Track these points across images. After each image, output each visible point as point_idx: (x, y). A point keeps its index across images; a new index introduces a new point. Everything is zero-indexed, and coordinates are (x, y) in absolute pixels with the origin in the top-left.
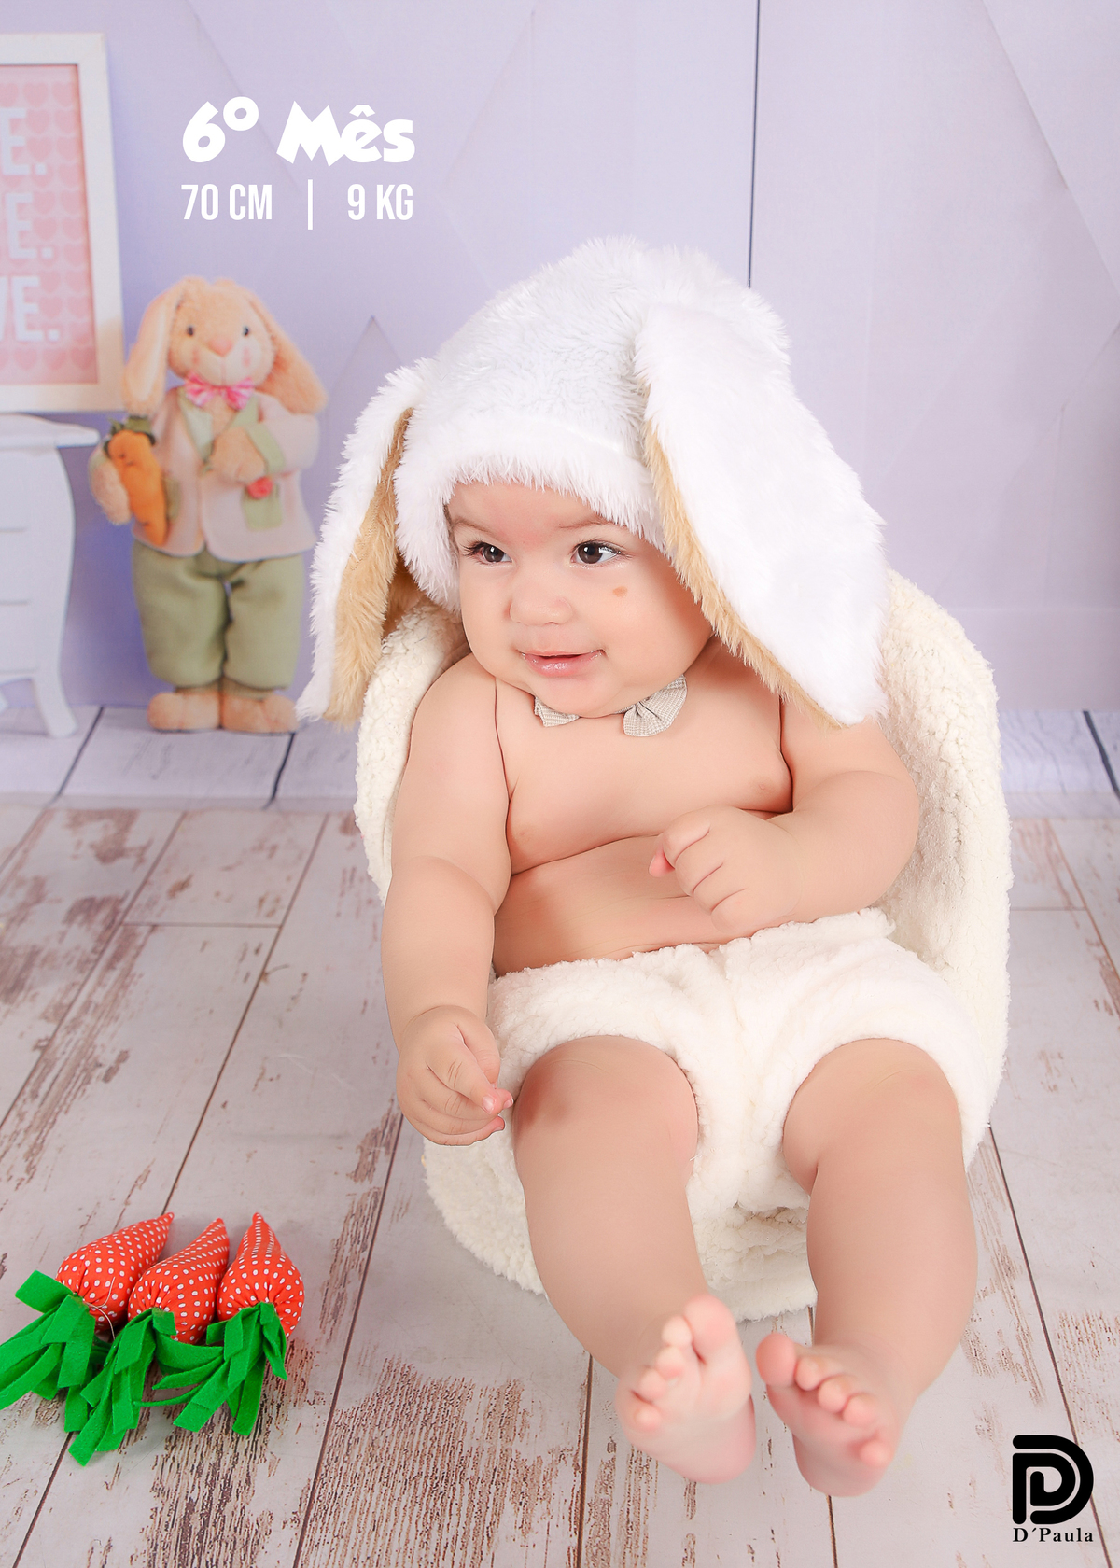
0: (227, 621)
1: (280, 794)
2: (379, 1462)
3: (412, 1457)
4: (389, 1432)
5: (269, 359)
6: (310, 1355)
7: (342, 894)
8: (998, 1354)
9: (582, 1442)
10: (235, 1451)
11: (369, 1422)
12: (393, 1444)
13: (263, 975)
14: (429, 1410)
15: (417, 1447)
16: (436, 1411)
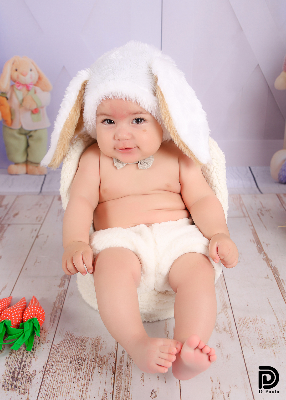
0: (28, 146)
1: (43, 190)
2: (64, 357)
3: (72, 356)
4: (66, 350)
5: (37, 77)
6: (47, 331)
7: (58, 216)
8: (223, 328)
9: (116, 351)
10: (27, 355)
11: (62, 347)
12: (67, 353)
13: (37, 236)
14: (77, 344)
15: (74, 353)
16: (79, 344)
